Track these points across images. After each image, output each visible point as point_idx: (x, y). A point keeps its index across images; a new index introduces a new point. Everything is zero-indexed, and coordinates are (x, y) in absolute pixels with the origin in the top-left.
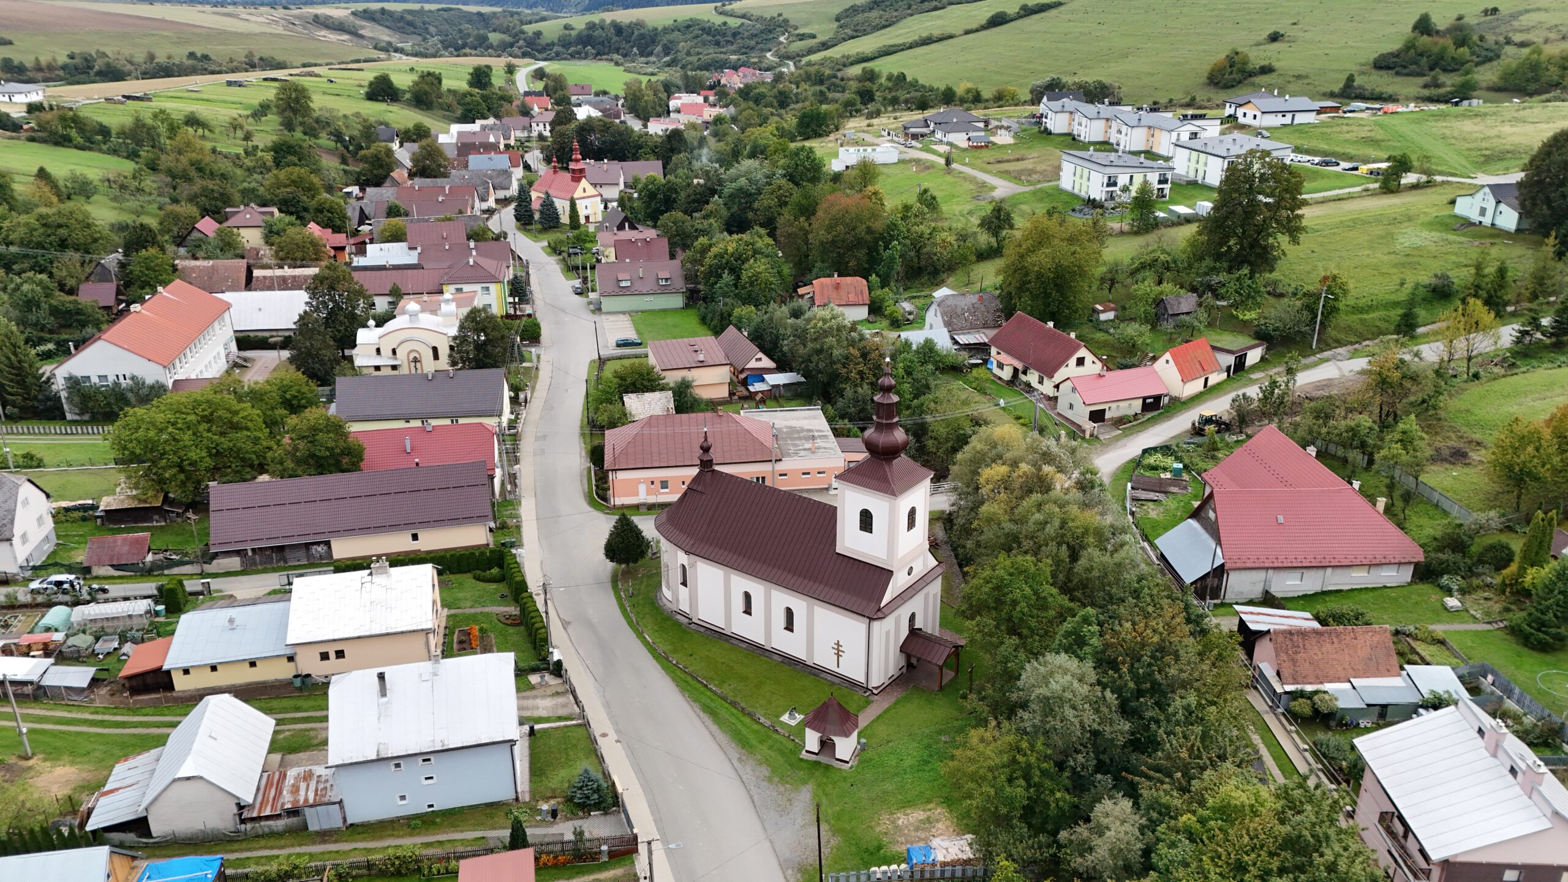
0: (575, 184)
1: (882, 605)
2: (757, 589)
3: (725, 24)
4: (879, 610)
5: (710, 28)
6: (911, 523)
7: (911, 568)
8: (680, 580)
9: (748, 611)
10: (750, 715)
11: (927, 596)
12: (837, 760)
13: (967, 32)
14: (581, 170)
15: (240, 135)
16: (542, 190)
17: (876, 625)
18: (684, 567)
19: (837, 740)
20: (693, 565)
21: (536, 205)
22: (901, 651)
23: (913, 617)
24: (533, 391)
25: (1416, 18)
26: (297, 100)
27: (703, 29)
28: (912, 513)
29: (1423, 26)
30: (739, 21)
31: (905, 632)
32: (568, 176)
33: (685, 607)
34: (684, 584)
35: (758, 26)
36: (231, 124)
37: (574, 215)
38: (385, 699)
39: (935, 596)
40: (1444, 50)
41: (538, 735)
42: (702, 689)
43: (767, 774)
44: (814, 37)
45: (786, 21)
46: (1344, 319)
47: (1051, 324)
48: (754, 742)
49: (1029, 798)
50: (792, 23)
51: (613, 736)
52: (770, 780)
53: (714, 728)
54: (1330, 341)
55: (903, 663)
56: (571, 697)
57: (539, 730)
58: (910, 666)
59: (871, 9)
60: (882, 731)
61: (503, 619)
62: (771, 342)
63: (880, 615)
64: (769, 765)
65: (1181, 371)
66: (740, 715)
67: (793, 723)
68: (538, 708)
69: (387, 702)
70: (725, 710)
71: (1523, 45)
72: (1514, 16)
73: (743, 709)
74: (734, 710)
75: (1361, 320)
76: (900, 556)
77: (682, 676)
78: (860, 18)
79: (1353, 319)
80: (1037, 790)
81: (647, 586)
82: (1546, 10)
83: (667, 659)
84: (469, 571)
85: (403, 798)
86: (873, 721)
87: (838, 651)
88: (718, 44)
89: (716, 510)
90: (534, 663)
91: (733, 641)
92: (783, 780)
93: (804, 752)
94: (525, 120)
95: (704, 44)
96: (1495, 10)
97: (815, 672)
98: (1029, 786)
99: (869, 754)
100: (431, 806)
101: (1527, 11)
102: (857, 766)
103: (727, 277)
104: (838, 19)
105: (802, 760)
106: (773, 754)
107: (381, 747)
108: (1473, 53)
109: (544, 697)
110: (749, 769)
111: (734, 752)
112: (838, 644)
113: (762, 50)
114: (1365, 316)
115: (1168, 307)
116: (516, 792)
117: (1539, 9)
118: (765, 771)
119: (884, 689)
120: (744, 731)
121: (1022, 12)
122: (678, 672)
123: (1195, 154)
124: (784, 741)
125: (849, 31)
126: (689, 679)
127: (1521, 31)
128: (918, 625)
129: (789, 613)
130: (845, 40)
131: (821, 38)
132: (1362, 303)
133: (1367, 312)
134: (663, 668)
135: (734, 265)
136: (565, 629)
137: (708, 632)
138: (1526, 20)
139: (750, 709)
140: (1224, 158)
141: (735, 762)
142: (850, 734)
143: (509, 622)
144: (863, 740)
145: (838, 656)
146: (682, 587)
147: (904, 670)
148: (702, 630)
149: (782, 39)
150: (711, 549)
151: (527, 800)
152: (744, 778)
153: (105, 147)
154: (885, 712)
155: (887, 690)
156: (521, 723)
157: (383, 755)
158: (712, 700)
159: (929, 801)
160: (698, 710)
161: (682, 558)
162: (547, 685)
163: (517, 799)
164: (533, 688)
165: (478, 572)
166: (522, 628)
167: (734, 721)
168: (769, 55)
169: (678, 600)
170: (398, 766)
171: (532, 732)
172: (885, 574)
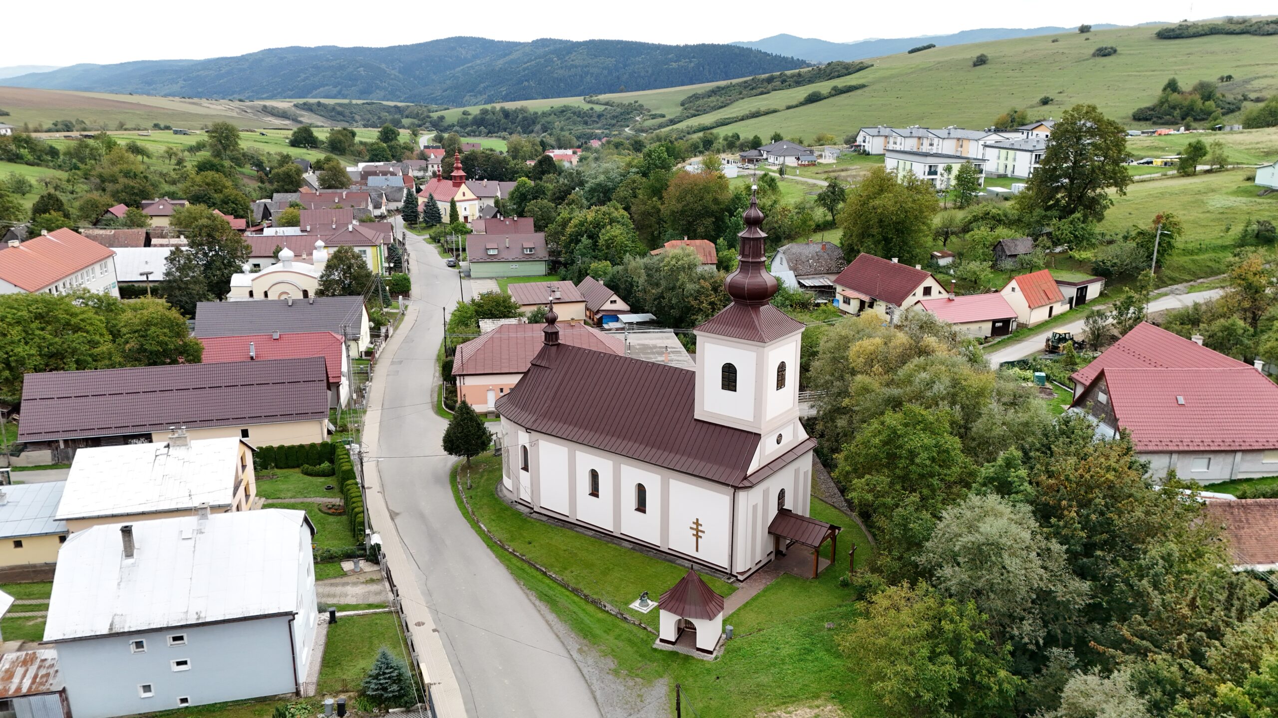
0: (456, 189)
1: (749, 472)
2: (604, 464)
3: (592, 109)
4: (745, 478)
5: (580, 112)
6: (781, 382)
7: (780, 436)
8: (521, 464)
9: (595, 493)
10: (594, 602)
11: (797, 471)
12: (699, 649)
13: (789, 108)
14: (461, 177)
15: (174, 161)
16: (428, 195)
17: (742, 495)
18: (525, 448)
19: (696, 622)
20: (534, 444)
21: (421, 208)
22: (769, 533)
23: (782, 495)
24: (396, 329)
25: (1165, 82)
26: (227, 138)
27: (574, 113)
28: (782, 368)
29: (1172, 86)
30: (603, 107)
31: (773, 512)
32: (450, 183)
33: (526, 495)
34: (526, 468)
35: (619, 110)
36: (167, 152)
37: (454, 214)
38: (130, 561)
39: (806, 473)
40: (1193, 102)
41: (339, 623)
42: (540, 576)
43: (613, 666)
44: (664, 116)
45: (641, 106)
46: (1175, 259)
47: (895, 260)
48: (598, 632)
49: (961, 680)
50: (645, 107)
51: (430, 624)
52: (616, 672)
53: (551, 617)
54: (1165, 279)
55: (771, 548)
56: (387, 584)
57: (341, 618)
58: (778, 553)
59: (709, 96)
60: (751, 619)
61: (324, 509)
62: (625, 289)
63: (746, 483)
64: (614, 656)
65: (1027, 297)
66: (583, 603)
67: (645, 610)
68: (346, 595)
69: (133, 565)
70: (565, 598)
71: (1258, 100)
72: (1246, 82)
73: (586, 596)
74: (576, 599)
75: (1193, 261)
76: (768, 419)
77: (519, 564)
78: (700, 102)
79: (1184, 260)
80: (970, 670)
81: (487, 480)
82: (1272, 77)
83: (503, 547)
84: (298, 466)
85: (147, 688)
86: (739, 609)
87: (697, 531)
88: (586, 123)
89: (561, 384)
90: (349, 547)
91: (578, 529)
92: (632, 673)
93: (658, 641)
94: (423, 163)
95: (575, 123)
96: (1229, 78)
97: (671, 557)
98: (959, 665)
99: (737, 642)
100: (184, 700)
101: (1256, 78)
102: (724, 656)
103: (585, 240)
104: (682, 104)
105: (655, 650)
106: (621, 644)
107: (117, 618)
108: (1218, 106)
109: (355, 584)
110: (590, 661)
111: (574, 644)
112: (697, 523)
113: (622, 126)
114: (1195, 257)
115: (1006, 248)
116: (296, 684)
117: (1266, 77)
118: (611, 664)
119: (751, 576)
120: (587, 620)
121: (833, 92)
122: (514, 560)
123: (1003, 152)
124: (635, 629)
125: (692, 112)
126: (526, 566)
127: (1255, 91)
128: (788, 506)
129: (641, 491)
130: (688, 117)
131: (668, 117)
132: (1190, 246)
133: (1197, 254)
134: (497, 557)
135: (593, 231)
136: (392, 519)
137: (551, 521)
138: (1256, 84)
139: (595, 597)
140: (1031, 151)
141: (576, 655)
142: (715, 616)
143: (330, 511)
144: (729, 627)
145: (697, 537)
146: (523, 472)
147: (773, 557)
148: (544, 519)
149: (638, 118)
150: (554, 425)
151: (311, 693)
152: (585, 671)
153: (51, 164)
154: (754, 599)
155: (754, 576)
156: (321, 610)
157: (118, 629)
158: (550, 588)
159: (817, 696)
160: (533, 599)
161: (524, 438)
162: (362, 571)
163: (297, 693)
164: (345, 574)
165: (306, 466)
166: (344, 517)
167: (576, 609)
168: (627, 129)
169: (518, 489)
170: (139, 645)
171: (333, 619)
172: (751, 439)
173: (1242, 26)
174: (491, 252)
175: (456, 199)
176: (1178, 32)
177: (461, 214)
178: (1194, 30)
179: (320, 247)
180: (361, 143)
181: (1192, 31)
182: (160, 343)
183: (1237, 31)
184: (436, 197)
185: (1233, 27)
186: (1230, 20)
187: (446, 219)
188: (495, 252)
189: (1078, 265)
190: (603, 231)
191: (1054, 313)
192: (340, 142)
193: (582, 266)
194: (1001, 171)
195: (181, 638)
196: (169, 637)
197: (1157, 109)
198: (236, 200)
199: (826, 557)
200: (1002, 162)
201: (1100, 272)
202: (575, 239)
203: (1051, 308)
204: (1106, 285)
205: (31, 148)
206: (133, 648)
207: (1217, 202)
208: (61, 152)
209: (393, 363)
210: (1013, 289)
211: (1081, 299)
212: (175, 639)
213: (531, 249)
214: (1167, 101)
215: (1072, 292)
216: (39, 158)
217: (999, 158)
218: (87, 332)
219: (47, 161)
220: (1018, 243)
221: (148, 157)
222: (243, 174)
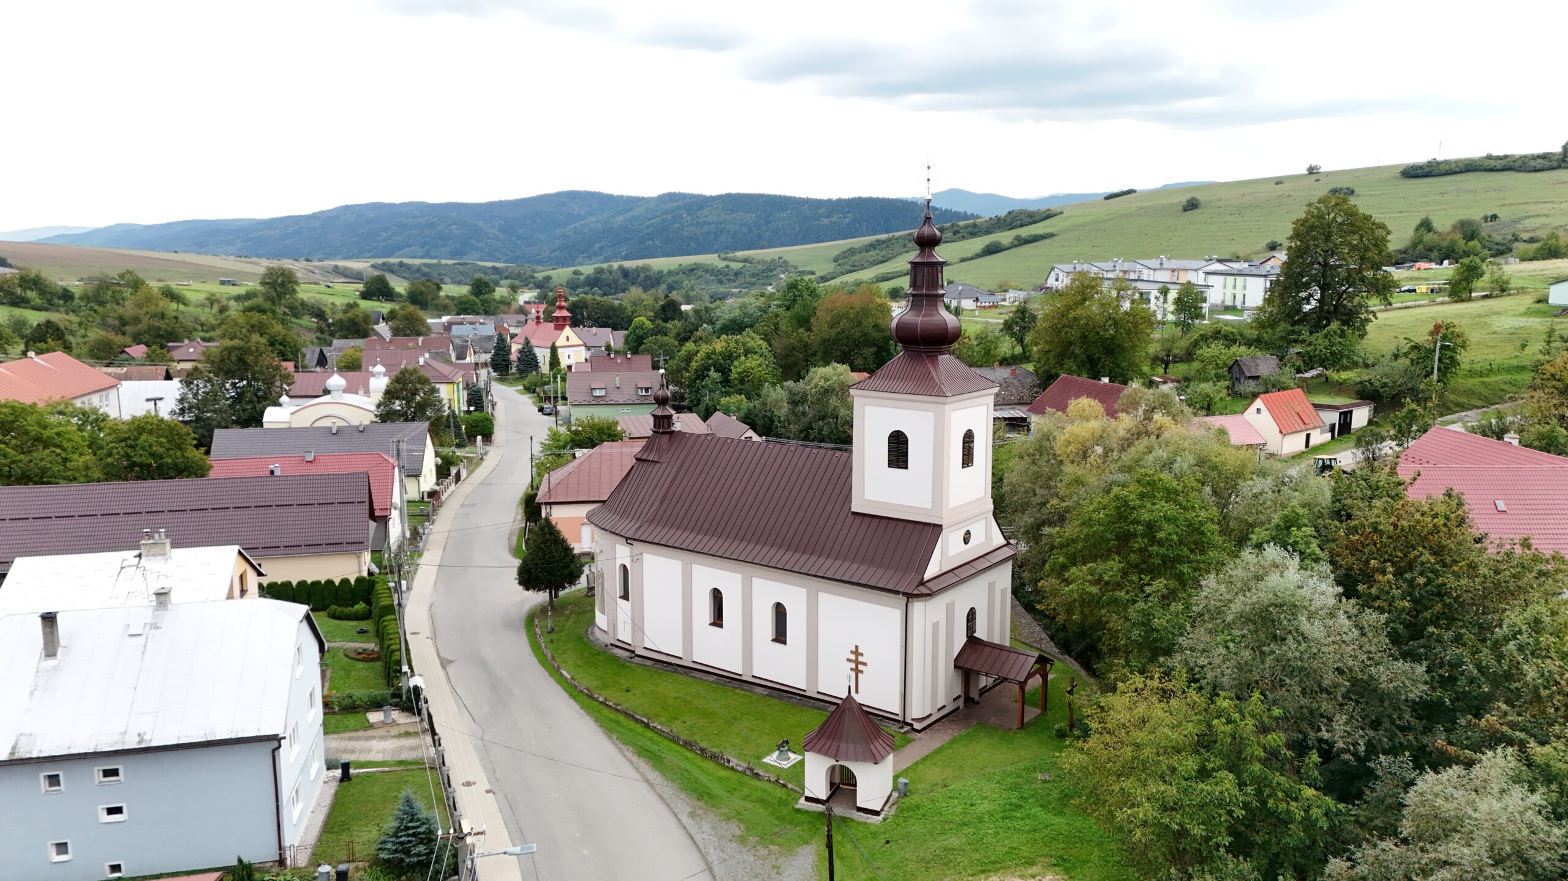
0: (558, 332)
1: (927, 576)
2: (730, 579)
3: (727, 266)
4: (922, 583)
5: (713, 270)
6: (968, 459)
7: (968, 533)
8: (619, 591)
9: (718, 620)
10: (714, 758)
11: (991, 587)
12: (860, 809)
13: (963, 260)
14: (565, 318)
15: (215, 309)
16: (522, 340)
17: (918, 608)
18: (625, 567)
19: (856, 769)
20: (636, 559)
21: (514, 356)
22: (956, 667)
23: (971, 616)
24: (470, 473)
25: (1418, 222)
26: (283, 284)
27: (707, 271)
28: (968, 438)
29: (1426, 225)
30: (741, 265)
31: (961, 640)
32: (552, 325)
33: (625, 634)
34: (625, 596)
35: (760, 267)
36: (208, 299)
37: (554, 361)
38: (51, 662)
39: (1003, 591)
40: (1453, 242)
41: (354, 781)
42: (640, 728)
43: (738, 832)
44: (813, 273)
45: (786, 262)
47: (1106, 380)
48: (717, 790)
50: (791, 263)
51: (483, 783)
52: (742, 840)
53: (653, 776)
55: (958, 691)
56: (428, 739)
57: (358, 775)
58: (968, 700)
59: (867, 251)
60: (932, 774)
61: (351, 655)
63: (923, 590)
64: (740, 820)
65: (1277, 420)
66: (698, 760)
67: (785, 764)
68: (369, 751)
69: (55, 668)
70: (673, 753)
71: (1532, 240)
72: (1516, 221)
73: (703, 750)
74: (689, 754)
76: (952, 505)
77: (612, 715)
78: (857, 257)
81: (574, 623)
82: (1547, 216)
83: (591, 696)
84: (324, 609)
85: (62, 848)
86: (916, 763)
87: (857, 662)
88: (720, 282)
90: (381, 691)
91: (695, 674)
92: (766, 838)
93: (802, 801)
95: (707, 282)
96: (1494, 217)
97: (818, 702)
99: (914, 799)
100: (116, 868)
101: (1526, 218)
102: (896, 816)
104: (835, 260)
105: (799, 811)
106: (749, 805)
107: (23, 739)
108: (1484, 247)
109: (383, 738)
110: (706, 827)
111: (684, 805)
112: (856, 652)
113: (763, 284)
114: (1486, 379)
116: (280, 849)
117: (1538, 216)
118: (735, 829)
119: (932, 725)
120: (703, 779)
121: (1016, 242)
122: (606, 711)
123: (1230, 279)
124: (769, 787)
125: (848, 268)
126: (621, 718)
127: (1527, 231)
128: (981, 633)
129: (780, 612)
130: (843, 274)
131: (818, 274)
132: (1477, 367)
133: (1488, 376)
134: (582, 707)
136: (443, 667)
137: (659, 666)
138: (1527, 223)
139: (714, 750)
140: (1265, 276)
141: (685, 819)
142: (883, 758)
143: (360, 657)
144: (902, 780)
145: (857, 671)
146: (622, 602)
147: (961, 703)
148: (650, 663)
149: (782, 276)
150: (665, 531)
151: (302, 861)
152: (698, 838)
154: (938, 751)
155: (936, 726)
156: (330, 766)
157: (22, 753)
158: (654, 742)
159: (1031, 863)
160: (629, 755)
161: (623, 553)
162: (394, 723)
163: (282, 862)
164: (371, 726)
165: (333, 607)
166: (378, 665)
167: (689, 767)
168: (769, 288)
169: (615, 627)
171: (346, 777)
172: (930, 532)
173: (1504, 162)
174: (597, 393)
175: (557, 344)
176: (1427, 170)
177: (564, 362)
178: (1446, 167)
179: (379, 373)
180: (447, 297)
181: (1444, 168)
182: (153, 455)
183: (1499, 167)
184: (533, 342)
185: (1492, 163)
186: (1489, 157)
187: (545, 368)
188: (602, 393)
189: (1340, 388)
190: (736, 363)
191: (1312, 443)
192: (422, 293)
193: (710, 403)
194: (1229, 303)
195: (114, 773)
196: (96, 771)
197: (1410, 251)
198: (285, 340)
199: (1035, 706)
200: (1229, 291)
201: (1366, 394)
202: (702, 374)
203: (1308, 436)
204: (1376, 411)
205: (40, 290)
206: (44, 784)
207: (1506, 323)
208: (77, 296)
209: (463, 506)
210: (1259, 410)
211: (1345, 426)
212: (107, 773)
213: (647, 390)
214: (1421, 242)
215: (1334, 417)
216: (49, 301)
217: (1225, 286)
218: (64, 450)
219: (59, 306)
220: (1259, 362)
221: (185, 304)
222: (301, 326)
